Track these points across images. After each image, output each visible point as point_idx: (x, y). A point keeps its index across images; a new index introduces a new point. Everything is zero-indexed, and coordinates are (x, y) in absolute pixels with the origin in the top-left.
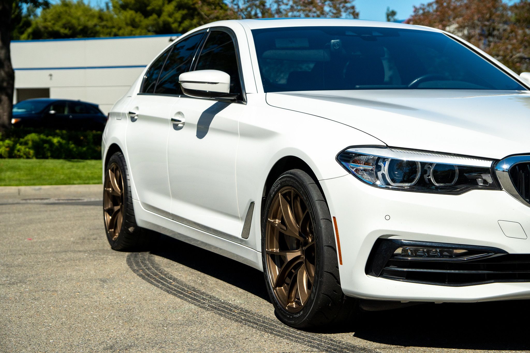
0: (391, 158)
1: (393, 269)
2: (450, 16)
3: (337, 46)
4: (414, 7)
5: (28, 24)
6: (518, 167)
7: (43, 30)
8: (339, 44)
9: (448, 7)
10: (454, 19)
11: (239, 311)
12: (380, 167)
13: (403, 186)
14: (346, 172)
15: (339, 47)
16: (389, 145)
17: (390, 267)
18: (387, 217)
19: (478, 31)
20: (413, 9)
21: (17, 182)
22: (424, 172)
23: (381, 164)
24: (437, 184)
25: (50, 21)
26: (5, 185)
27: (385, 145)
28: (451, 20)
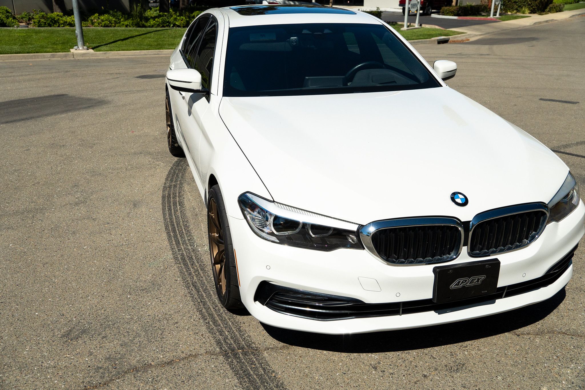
3: (294, 43)
8: (296, 41)
11: (198, 266)
12: (268, 219)
15: (296, 43)
17: (273, 301)
18: (268, 267)
23: (268, 217)
24: (313, 236)
27: (272, 200)
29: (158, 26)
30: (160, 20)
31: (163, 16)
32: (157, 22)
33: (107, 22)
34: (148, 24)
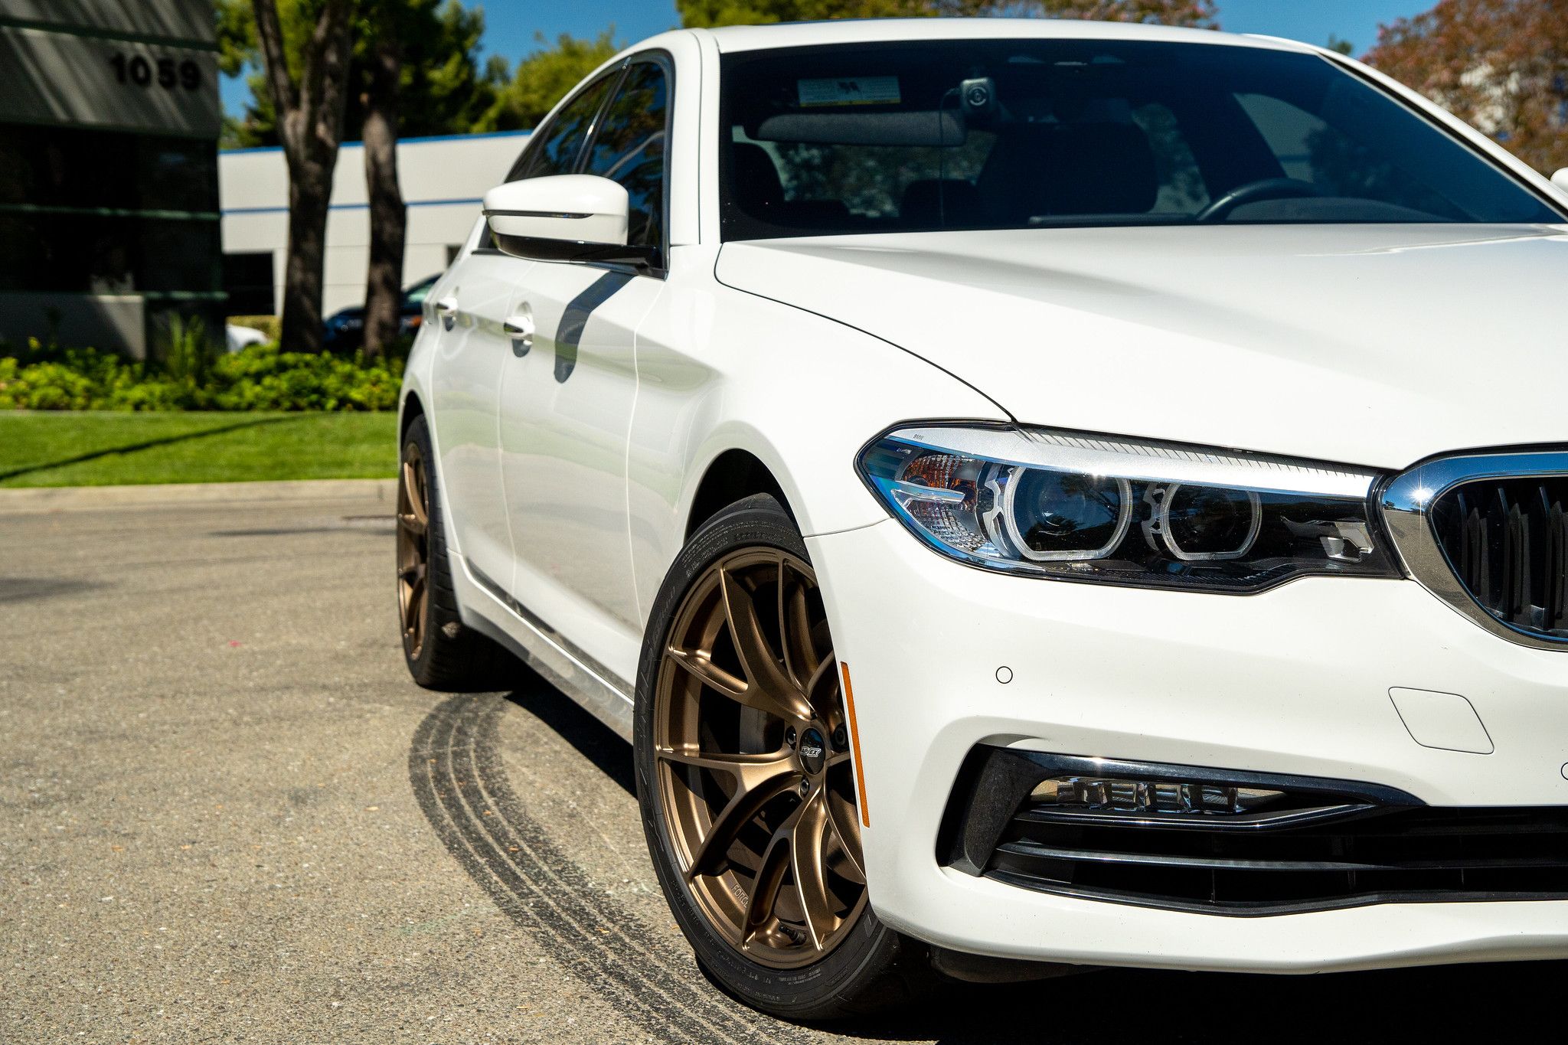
0: (1024, 464)
1: (1029, 850)
2: (1470, 46)
3: (979, 99)
4: (1382, 26)
5: (488, 100)
6: (1466, 499)
7: (519, 111)
8: (984, 91)
9: (1467, 24)
10: (1483, 51)
11: (616, 929)
12: (991, 494)
13: (1069, 561)
14: (882, 513)
15: (984, 100)
16: (1020, 419)
17: (1020, 844)
18: (1004, 675)
19: (1542, 82)
20: (1378, 33)
21: (380, 470)
22: (1143, 511)
23: (993, 486)
24: (1181, 555)
25: (535, 92)
26: (350, 477)
27: (1008, 419)
28: (1476, 55)
29: (275, 404)
30: (283, 383)
31: (295, 366)
32: (271, 388)
33: (54, 393)
34: (230, 399)
